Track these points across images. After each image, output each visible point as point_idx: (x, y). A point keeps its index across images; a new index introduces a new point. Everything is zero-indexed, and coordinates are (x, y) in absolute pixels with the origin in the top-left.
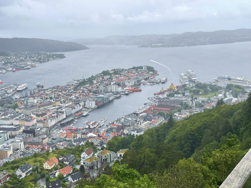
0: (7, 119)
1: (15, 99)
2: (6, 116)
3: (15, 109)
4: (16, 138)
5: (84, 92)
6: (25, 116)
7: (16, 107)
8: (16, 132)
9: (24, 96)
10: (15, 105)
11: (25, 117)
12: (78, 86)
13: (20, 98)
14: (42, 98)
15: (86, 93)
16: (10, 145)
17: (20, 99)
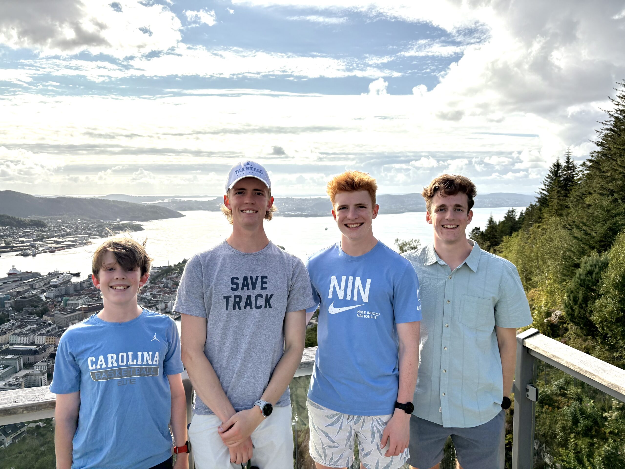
0: (22, 333)
1: (44, 299)
2: (23, 328)
3: (42, 317)
4: (35, 367)
5: (167, 287)
6: (59, 329)
7: (45, 311)
8: (38, 356)
9: (63, 293)
10: (44, 309)
11: (57, 330)
12: (157, 277)
13: (56, 297)
14: (93, 296)
15: (170, 288)
16: (21, 380)
17: (55, 299)
